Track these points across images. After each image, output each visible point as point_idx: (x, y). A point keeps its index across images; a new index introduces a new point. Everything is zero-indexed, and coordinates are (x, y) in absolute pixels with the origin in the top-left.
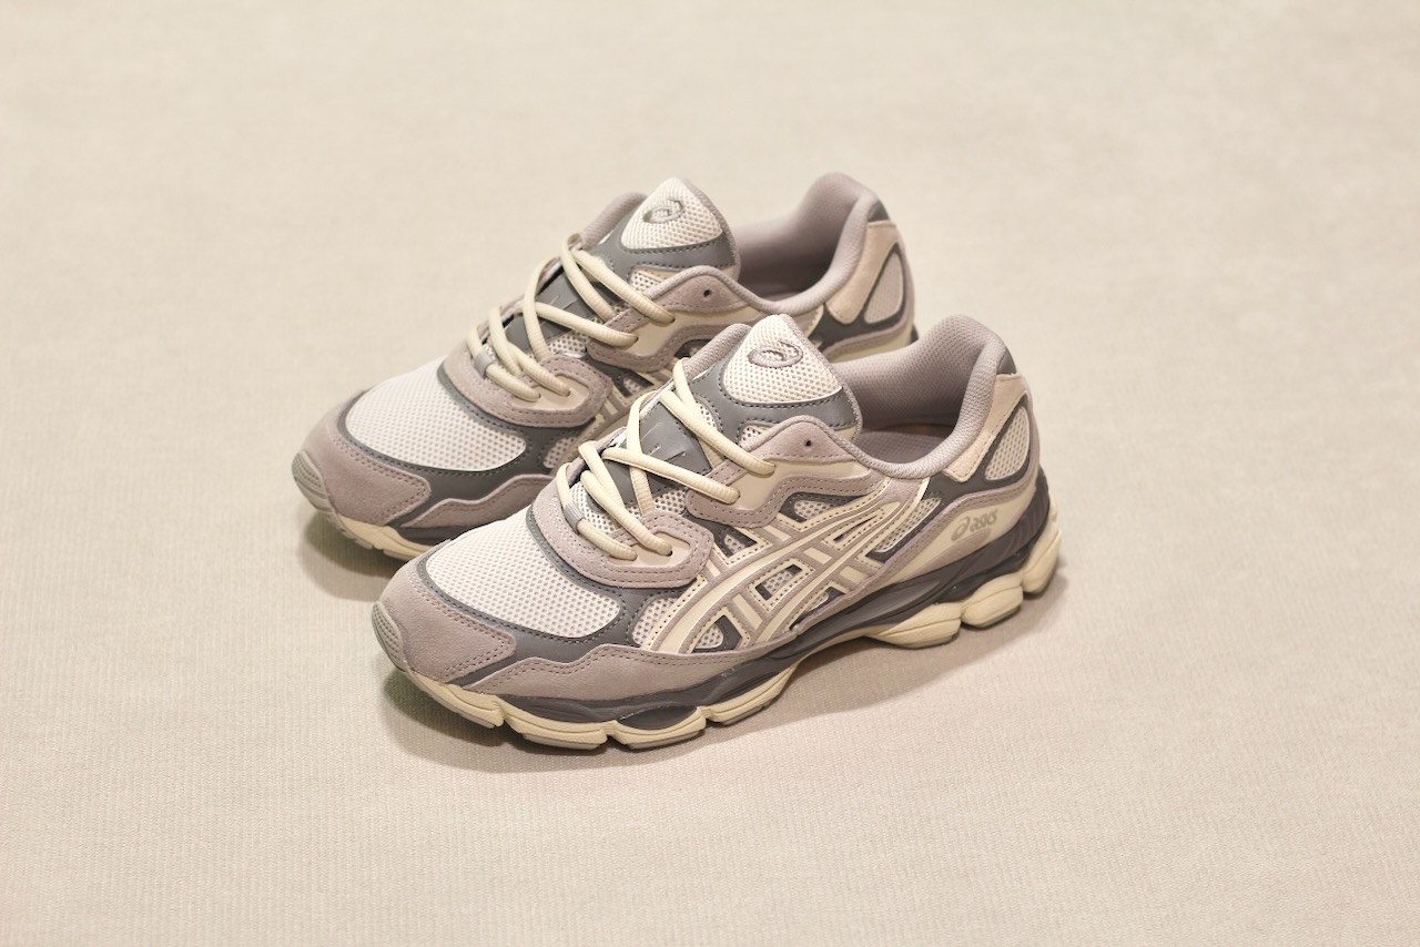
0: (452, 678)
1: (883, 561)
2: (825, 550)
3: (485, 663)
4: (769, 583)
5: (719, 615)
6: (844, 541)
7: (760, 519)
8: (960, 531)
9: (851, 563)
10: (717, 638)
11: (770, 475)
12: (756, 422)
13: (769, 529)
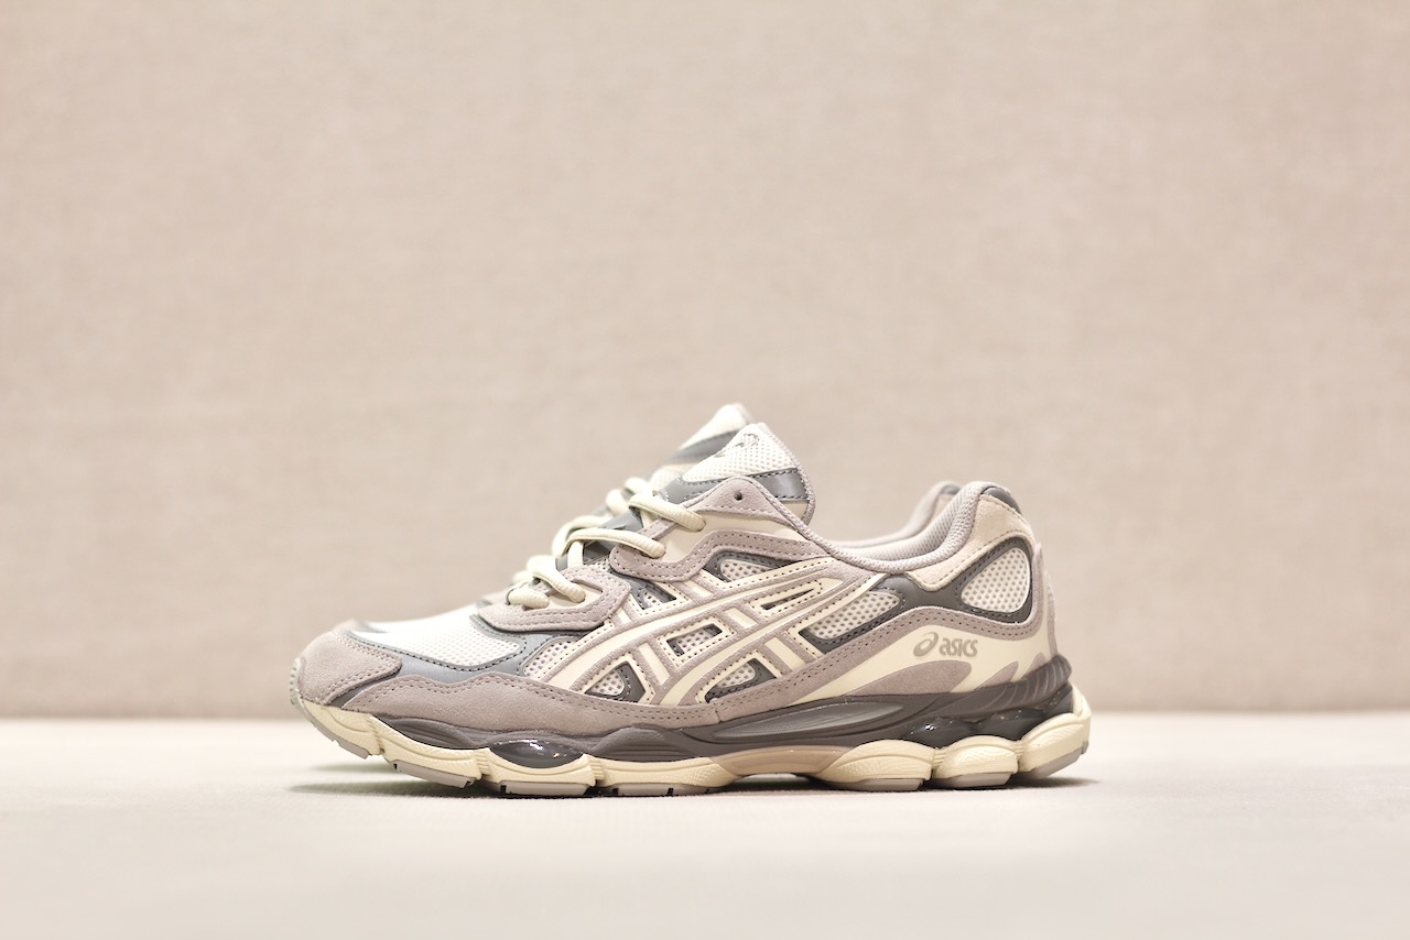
0: (328, 698)
1: (824, 651)
2: (750, 615)
3: (365, 679)
4: (684, 641)
5: (622, 660)
6: (774, 610)
7: (680, 574)
8: (924, 647)
9: (780, 635)
10: (617, 686)
11: (702, 528)
13: (690, 585)
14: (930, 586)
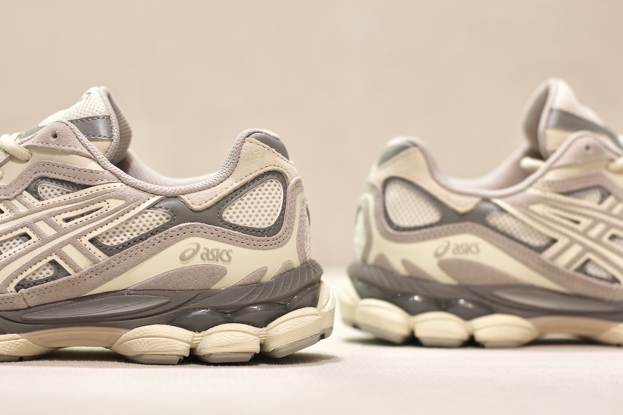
1: (109, 255)
2: (53, 226)
6: (72, 223)
7: (8, 193)
8: (187, 254)
9: (73, 242)
11: (27, 161)
13: (15, 202)
14: (196, 207)
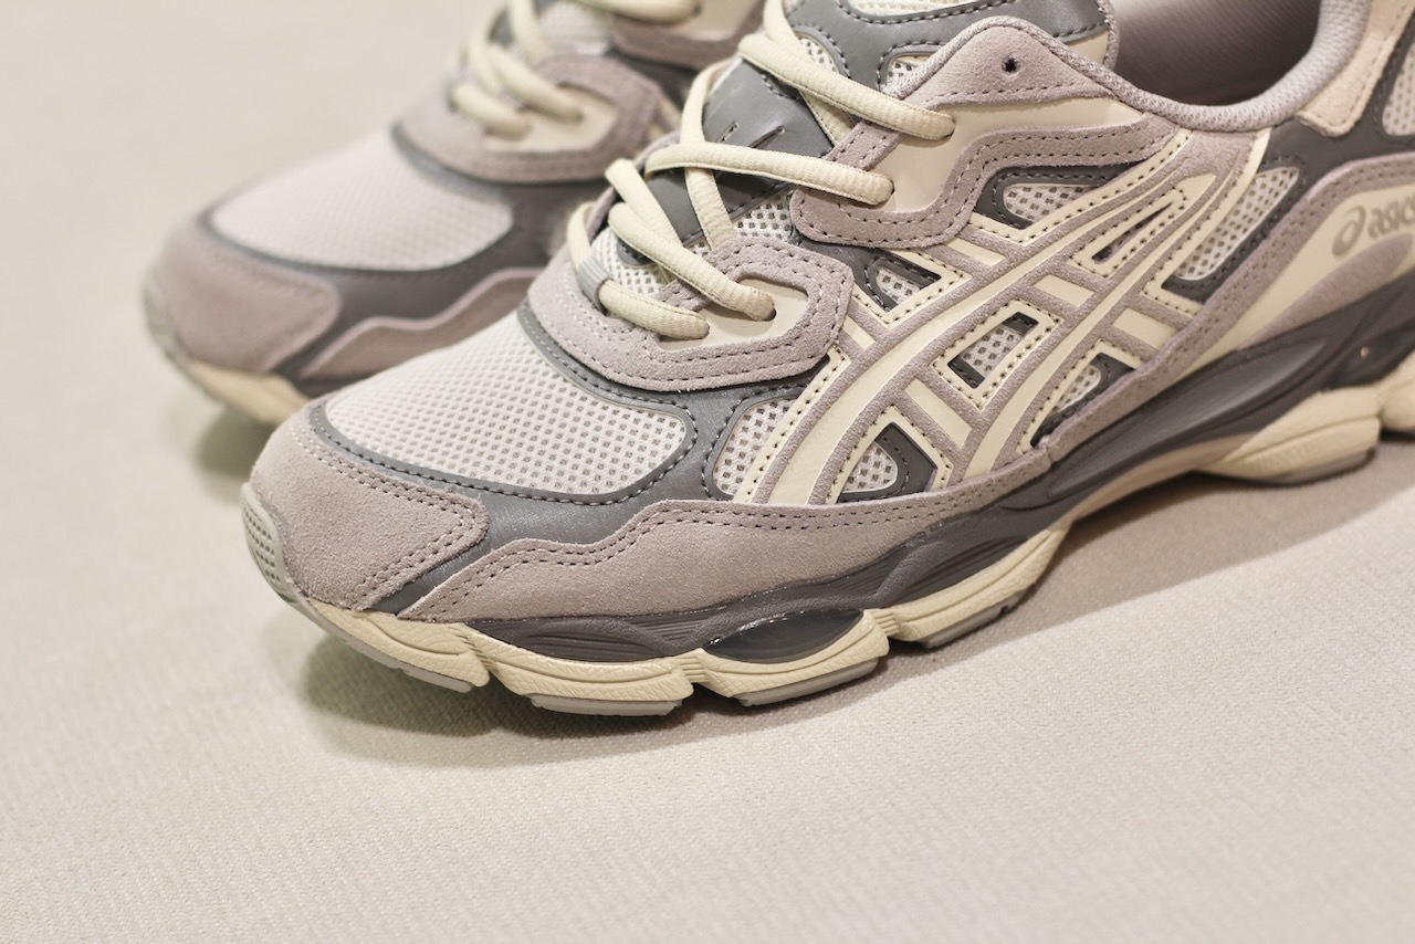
0: (373, 597)
1: (1202, 299)
2: (1078, 281)
3: (431, 560)
4: (975, 353)
5: (883, 422)
6: (1115, 259)
7: (937, 230)
8: (1347, 237)
9: (1134, 302)
10: (883, 471)
11: (947, 137)
12: (909, 48)
13: (959, 245)
14: (1340, 129)
